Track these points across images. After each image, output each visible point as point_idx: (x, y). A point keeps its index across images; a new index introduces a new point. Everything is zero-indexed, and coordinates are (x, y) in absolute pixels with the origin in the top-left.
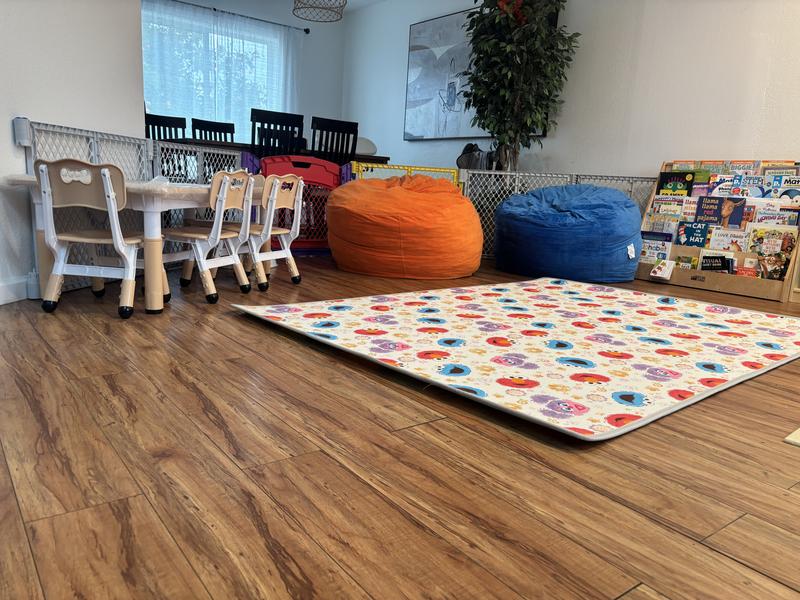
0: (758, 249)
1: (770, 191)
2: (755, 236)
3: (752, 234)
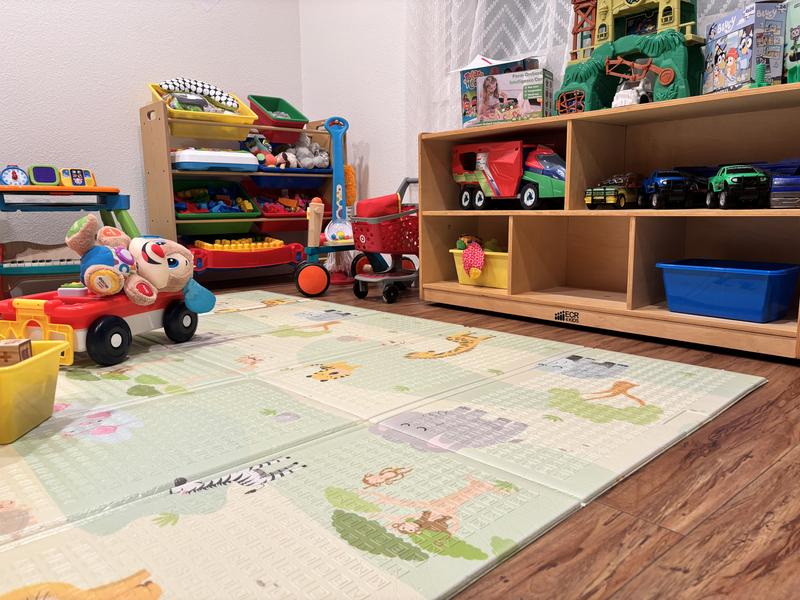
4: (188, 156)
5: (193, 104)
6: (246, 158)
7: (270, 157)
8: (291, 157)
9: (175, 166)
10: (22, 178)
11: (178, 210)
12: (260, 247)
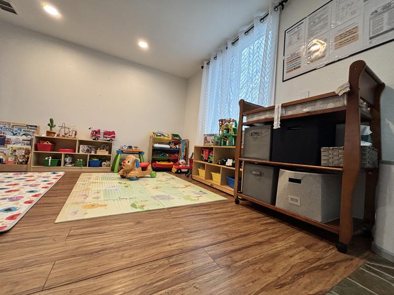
0: (14, 154)
1: (17, 134)
2: (12, 149)
3: (11, 149)
4: (157, 145)
5: (159, 136)
6: (168, 146)
7: (173, 146)
8: (177, 146)
9: (153, 147)
10: (126, 148)
11: (153, 155)
12: (169, 163)
